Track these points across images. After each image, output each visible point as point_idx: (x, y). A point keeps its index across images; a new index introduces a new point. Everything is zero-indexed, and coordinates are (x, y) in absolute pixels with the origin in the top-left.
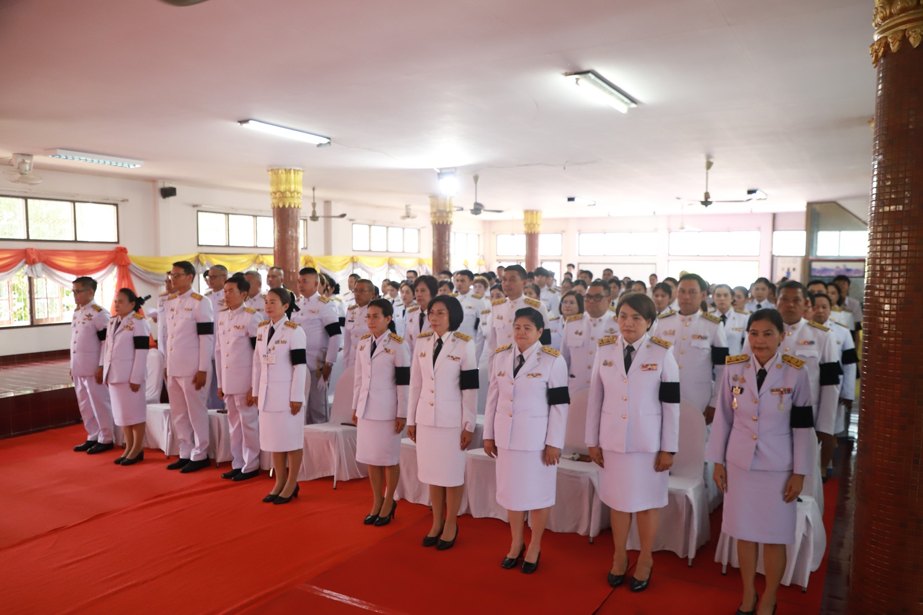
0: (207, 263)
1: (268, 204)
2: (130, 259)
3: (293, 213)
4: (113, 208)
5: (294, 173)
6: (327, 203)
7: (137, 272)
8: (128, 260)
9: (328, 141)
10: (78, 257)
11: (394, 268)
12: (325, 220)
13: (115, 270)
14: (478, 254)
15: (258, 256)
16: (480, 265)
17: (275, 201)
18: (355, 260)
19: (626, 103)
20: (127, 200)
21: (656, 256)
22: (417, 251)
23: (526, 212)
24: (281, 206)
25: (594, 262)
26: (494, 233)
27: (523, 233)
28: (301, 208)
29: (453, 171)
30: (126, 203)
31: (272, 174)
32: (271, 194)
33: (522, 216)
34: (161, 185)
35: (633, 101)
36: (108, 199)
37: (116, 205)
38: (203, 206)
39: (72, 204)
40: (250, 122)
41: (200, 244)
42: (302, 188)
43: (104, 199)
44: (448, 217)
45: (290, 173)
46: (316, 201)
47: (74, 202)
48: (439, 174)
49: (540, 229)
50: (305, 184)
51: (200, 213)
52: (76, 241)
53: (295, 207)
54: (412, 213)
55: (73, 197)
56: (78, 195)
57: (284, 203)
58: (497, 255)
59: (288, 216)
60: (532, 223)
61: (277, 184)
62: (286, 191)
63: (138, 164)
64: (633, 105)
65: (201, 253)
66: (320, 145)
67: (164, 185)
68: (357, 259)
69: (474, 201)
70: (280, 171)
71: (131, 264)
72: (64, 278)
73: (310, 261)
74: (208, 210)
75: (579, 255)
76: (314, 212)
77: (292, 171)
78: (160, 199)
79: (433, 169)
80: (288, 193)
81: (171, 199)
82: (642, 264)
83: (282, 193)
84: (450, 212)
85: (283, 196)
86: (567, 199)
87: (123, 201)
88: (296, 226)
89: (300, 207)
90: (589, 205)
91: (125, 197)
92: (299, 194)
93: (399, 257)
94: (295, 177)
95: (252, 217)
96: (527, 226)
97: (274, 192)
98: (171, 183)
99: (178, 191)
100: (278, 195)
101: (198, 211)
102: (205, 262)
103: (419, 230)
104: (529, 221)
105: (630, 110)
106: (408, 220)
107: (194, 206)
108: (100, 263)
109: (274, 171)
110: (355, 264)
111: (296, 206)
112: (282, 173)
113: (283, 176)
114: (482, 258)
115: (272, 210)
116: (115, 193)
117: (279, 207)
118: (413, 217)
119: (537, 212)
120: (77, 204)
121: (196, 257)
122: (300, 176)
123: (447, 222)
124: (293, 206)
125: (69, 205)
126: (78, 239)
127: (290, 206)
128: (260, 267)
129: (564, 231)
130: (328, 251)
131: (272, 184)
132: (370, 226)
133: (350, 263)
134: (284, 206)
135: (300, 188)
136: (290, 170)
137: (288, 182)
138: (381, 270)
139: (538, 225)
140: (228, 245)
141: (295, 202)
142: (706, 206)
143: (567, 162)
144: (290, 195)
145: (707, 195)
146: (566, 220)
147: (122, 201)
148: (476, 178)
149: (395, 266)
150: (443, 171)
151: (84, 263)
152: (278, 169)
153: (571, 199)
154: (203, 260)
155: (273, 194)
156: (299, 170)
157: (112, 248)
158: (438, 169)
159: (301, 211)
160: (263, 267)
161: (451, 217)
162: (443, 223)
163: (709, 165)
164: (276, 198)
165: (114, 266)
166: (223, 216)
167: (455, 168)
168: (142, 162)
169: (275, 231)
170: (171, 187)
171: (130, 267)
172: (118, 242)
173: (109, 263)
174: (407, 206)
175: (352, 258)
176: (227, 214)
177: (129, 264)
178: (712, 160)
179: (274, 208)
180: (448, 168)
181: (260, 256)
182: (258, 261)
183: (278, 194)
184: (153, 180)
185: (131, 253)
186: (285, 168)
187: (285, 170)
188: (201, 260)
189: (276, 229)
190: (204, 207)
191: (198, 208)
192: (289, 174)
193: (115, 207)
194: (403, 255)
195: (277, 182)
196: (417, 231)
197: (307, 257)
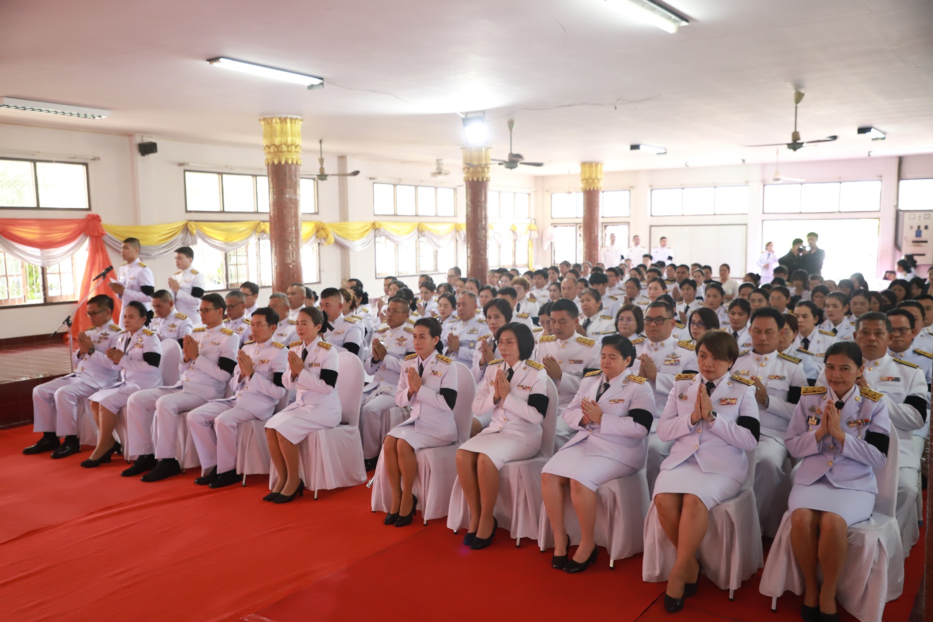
0: (197, 232)
1: (261, 160)
2: (104, 229)
3: (290, 170)
4: (82, 168)
5: (291, 123)
6: (342, 158)
7: (113, 244)
8: (103, 230)
9: (321, 81)
10: (42, 227)
11: (424, 236)
12: (339, 178)
13: (87, 243)
14: (529, 218)
15: (259, 223)
16: (531, 230)
17: (269, 157)
18: (377, 226)
19: (675, 21)
20: (99, 159)
21: (747, 214)
22: (453, 215)
23: (584, 164)
24: (276, 163)
25: (669, 224)
26: (547, 191)
27: (580, 190)
28: (300, 165)
29: (482, 114)
30: (97, 161)
31: (265, 125)
32: (265, 148)
33: (577, 169)
34: (138, 140)
35: (683, 17)
36: (75, 158)
37: (86, 164)
38: (190, 164)
39: (32, 164)
40: (221, 60)
41: (189, 209)
42: (301, 139)
43: (70, 158)
44: (483, 172)
45: (286, 123)
46: (323, 157)
47: (34, 161)
48: (464, 120)
49: (601, 185)
50: (305, 135)
51: (187, 173)
52: (38, 208)
53: (292, 163)
54: (445, 168)
55: (33, 155)
56: (39, 152)
57: (279, 158)
58: (552, 218)
59: (285, 174)
60: (590, 178)
61: (271, 137)
62: (281, 144)
63: (104, 115)
64: (684, 23)
65: (190, 221)
66: (311, 87)
67: (142, 139)
68: (380, 225)
69: (509, 152)
70: (274, 121)
71: (106, 235)
72: (27, 252)
73: (322, 229)
74: (200, 170)
75: (652, 216)
76: (322, 169)
77: (288, 121)
78: (139, 157)
79: (456, 114)
80: (284, 146)
81: (152, 156)
82: (730, 225)
83: (277, 147)
84: (486, 166)
85: (278, 149)
86: (629, 148)
87: (94, 159)
88: (295, 186)
89: (299, 163)
90: (659, 154)
91: (97, 155)
92: (298, 147)
93: (431, 222)
94: (292, 127)
95: (251, 177)
96: (584, 181)
97: (267, 146)
98: (151, 137)
99: (159, 147)
100: (272, 150)
101: (185, 171)
102: (195, 232)
103: (455, 189)
104: (587, 176)
105: (680, 29)
106: (440, 177)
107: (180, 165)
108: (68, 233)
109: (268, 121)
110: (376, 231)
111: (295, 163)
112: (276, 123)
113: (278, 127)
114: (533, 221)
115: (266, 168)
116: (84, 150)
117: (273, 163)
118: (446, 174)
119: (597, 164)
120: (38, 164)
121: (183, 225)
122: (298, 126)
123: (483, 179)
124: (290, 162)
125: (30, 165)
126: (41, 206)
127: (286, 162)
128: (262, 236)
129: (632, 187)
130: (344, 216)
131: (265, 136)
132: (395, 185)
133: (371, 229)
134: (280, 163)
135: (298, 141)
136: (286, 119)
137: (283, 133)
138: (410, 237)
139: (598, 180)
140: (222, 210)
141: (293, 157)
142: (795, 149)
143: (618, 100)
144: (286, 149)
145: (796, 136)
146: (635, 173)
147: (92, 159)
148: (511, 124)
149: (426, 233)
150: (469, 116)
151: (48, 234)
152: (272, 118)
153: (635, 147)
154: (192, 229)
155: (267, 148)
156: (297, 118)
157: (82, 215)
158: (461, 113)
159: (301, 168)
160: (265, 236)
161: (488, 172)
162: (478, 180)
163: (799, 97)
164: (270, 153)
165: (85, 237)
166: (216, 176)
167: (484, 112)
168: (108, 112)
169: (270, 193)
170: (151, 142)
171: (105, 238)
172: (89, 209)
173: (79, 234)
174: (438, 160)
175: (374, 224)
176: (221, 174)
177: (103, 234)
178: (802, 91)
179: (268, 165)
180: (475, 112)
181: (262, 223)
182: (258, 230)
183: (272, 147)
184: (129, 134)
185: (105, 221)
186: (279, 116)
187: (280, 119)
188: (190, 228)
189: (271, 190)
190: (192, 166)
191: (185, 168)
192: (284, 124)
193: (85, 167)
194: (436, 219)
195: (271, 134)
196: (453, 190)
197: (319, 223)
